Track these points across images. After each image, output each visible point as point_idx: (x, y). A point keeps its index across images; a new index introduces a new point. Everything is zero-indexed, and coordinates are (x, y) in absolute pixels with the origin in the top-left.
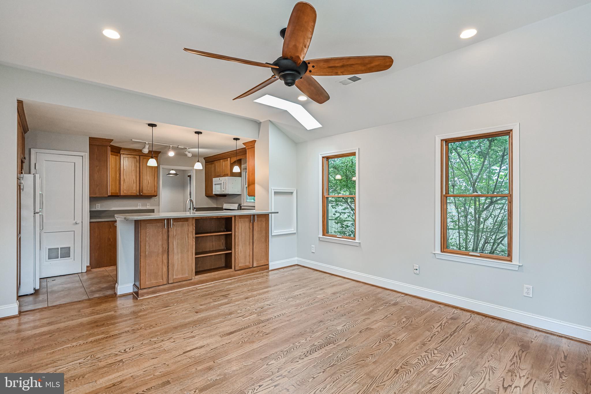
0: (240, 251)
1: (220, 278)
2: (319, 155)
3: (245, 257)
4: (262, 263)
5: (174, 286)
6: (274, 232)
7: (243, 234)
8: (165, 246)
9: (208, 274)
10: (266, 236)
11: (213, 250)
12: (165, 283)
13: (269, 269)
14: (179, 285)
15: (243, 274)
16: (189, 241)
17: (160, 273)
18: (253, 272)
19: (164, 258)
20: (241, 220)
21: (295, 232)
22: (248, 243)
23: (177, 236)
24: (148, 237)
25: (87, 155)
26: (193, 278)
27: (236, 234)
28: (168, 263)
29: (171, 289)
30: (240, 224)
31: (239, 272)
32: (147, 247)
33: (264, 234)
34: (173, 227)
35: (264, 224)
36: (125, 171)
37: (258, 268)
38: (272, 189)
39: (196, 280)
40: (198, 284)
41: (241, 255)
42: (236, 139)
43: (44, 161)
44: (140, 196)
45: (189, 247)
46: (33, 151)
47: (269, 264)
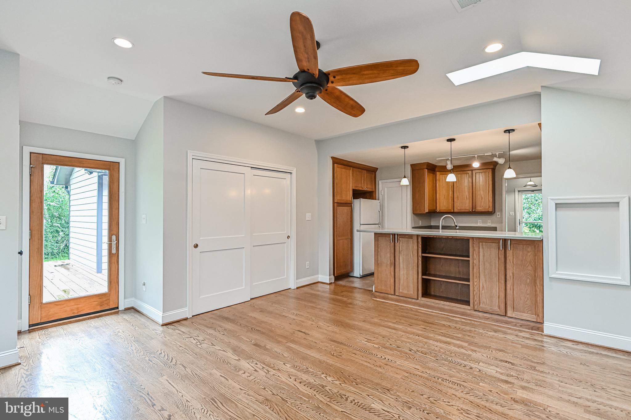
0: (481, 285)
3: (491, 297)
4: (527, 316)
5: (400, 299)
6: (556, 272)
7: (488, 264)
8: (392, 259)
10: (535, 276)
11: (459, 277)
12: (393, 293)
13: (543, 332)
14: (406, 301)
15: (487, 319)
17: (388, 282)
18: (507, 323)
20: (482, 244)
22: (496, 279)
24: (379, 249)
26: (419, 299)
27: (475, 262)
28: (395, 275)
29: (397, 301)
30: (481, 250)
31: (480, 314)
32: (379, 257)
33: (531, 272)
34: (399, 242)
35: (530, 256)
36: (458, 188)
37: (519, 321)
38: (549, 200)
39: (422, 302)
40: (423, 307)
41: (483, 292)
42: (508, 131)
43: (386, 188)
44: (474, 213)
45: (414, 265)
46: (380, 182)
47: (545, 324)
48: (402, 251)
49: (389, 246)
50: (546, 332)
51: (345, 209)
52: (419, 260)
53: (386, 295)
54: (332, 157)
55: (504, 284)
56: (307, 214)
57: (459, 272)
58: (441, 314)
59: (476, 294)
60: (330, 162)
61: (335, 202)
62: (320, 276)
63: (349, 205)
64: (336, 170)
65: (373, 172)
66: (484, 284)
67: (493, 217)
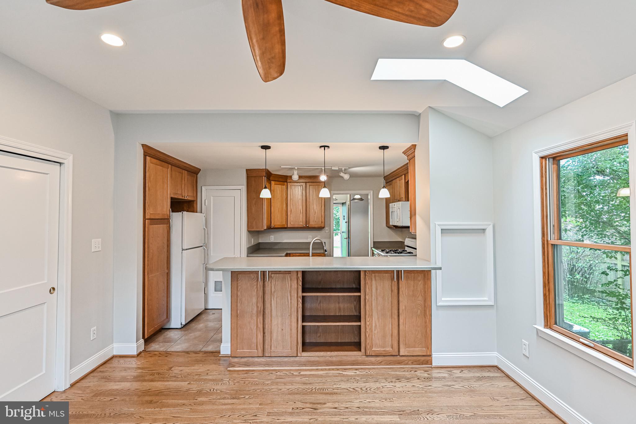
0: (374, 325)
1: (341, 363)
2: (534, 154)
3: (384, 336)
4: (418, 351)
5: (272, 361)
6: (443, 299)
7: (380, 299)
8: (260, 305)
9: (322, 354)
10: (425, 306)
12: (261, 355)
13: (431, 364)
14: (280, 362)
15: (380, 363)
16: (292, 303)
17: (254, 340)
18: (399, 363)
19: (259, 320)
20: (375, 275)
21: (492, 303)
22: (389, 314)
23: (276, 293)
24: (240, 292)
25: (244, 188)
26: (299, 355)
27: (367, 297)
28: (264, 329)
29: (267, 364)
30: (374, 282)
31: (373, 359)
32: (239, 305)
33: (421, 302)
34: (271, 280)
35: (420, 284)
36: (292, 201)
37: (410, 358)
38: (437, 225)
39: (303, 359)
40: (305, 365)
41: (376, 332)
42: (383, 148)
43: (212, 197)
44: (307, 228)
45: (293, 310)
46: (203, 188)
47: (433, 356)
48: (274, 292)
49: (255, 287)
50: (434, 364)
51: (160, 229)
52: (299, 303)
53: (251, 359)
54: (143, 145)
55: (397, 320)
56: (93, 240)
57: (340, 309)
58: (329, 370)
59: (369, 336)
60: (141, 152)
61: (147, 218)
62: (115, 345)
63: (166, 221)
64: (149, 167)
65: (195, 173)
66: (377, 322)
67: (322, 232)
